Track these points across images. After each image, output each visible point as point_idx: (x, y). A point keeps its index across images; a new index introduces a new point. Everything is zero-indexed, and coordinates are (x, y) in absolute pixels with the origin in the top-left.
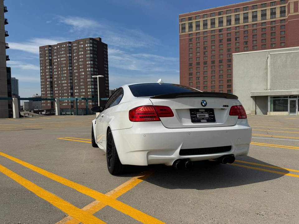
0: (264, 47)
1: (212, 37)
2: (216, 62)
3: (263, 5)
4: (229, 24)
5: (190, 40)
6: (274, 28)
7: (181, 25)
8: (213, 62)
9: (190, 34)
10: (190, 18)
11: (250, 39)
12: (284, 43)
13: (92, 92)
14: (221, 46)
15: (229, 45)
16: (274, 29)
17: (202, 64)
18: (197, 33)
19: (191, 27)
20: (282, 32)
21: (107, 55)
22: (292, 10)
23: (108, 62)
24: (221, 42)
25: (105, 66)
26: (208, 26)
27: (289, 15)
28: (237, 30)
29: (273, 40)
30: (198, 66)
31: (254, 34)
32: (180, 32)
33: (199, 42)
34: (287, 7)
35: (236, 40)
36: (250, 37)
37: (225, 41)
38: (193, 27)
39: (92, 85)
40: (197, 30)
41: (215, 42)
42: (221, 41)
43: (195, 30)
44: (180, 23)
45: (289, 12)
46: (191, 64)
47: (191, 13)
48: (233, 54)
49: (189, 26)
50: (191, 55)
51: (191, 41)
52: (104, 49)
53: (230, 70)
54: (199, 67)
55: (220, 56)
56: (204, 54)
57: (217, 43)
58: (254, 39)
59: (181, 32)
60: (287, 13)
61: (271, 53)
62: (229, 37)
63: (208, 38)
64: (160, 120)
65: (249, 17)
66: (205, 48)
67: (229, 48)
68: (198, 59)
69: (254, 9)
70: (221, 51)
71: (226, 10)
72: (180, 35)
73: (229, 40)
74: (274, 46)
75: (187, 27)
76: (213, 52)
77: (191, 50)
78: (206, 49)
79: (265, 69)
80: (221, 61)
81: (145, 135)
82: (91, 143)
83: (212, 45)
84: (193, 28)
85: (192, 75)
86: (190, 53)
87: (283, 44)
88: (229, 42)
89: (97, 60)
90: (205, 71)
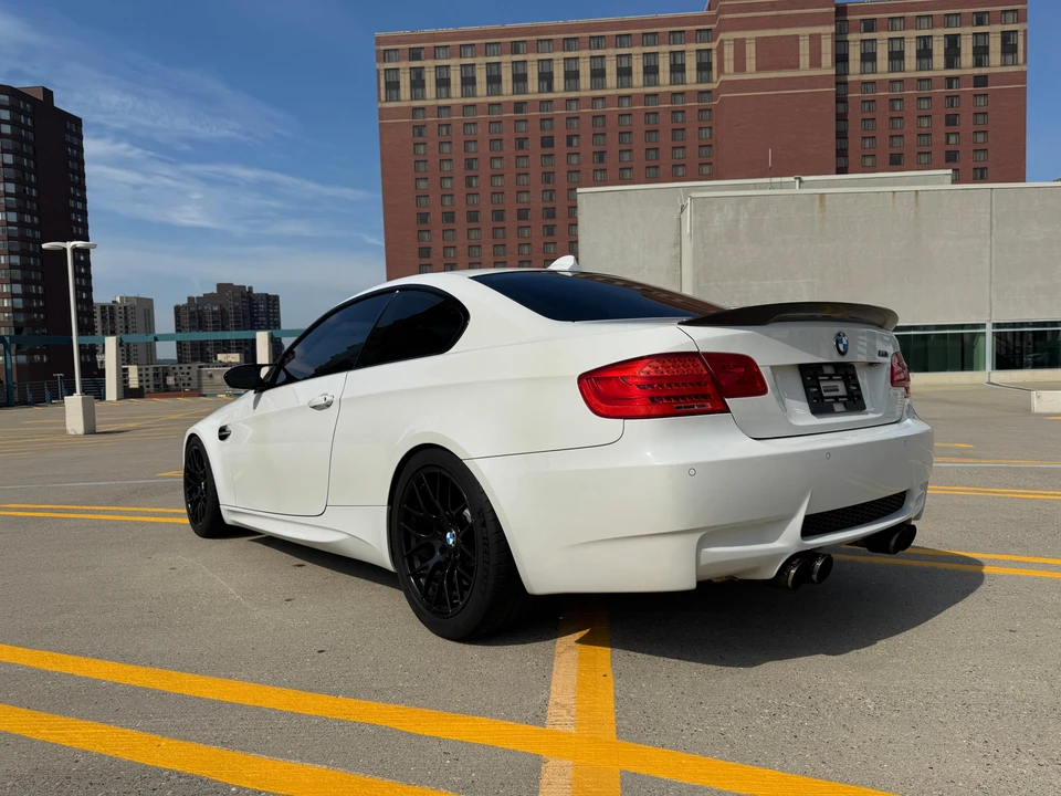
0: (652, 175)
1: (493, 126)
2: (507, 216)
3: (649, 37)
4: (545, 89)
5: (416, 131)
6: (680, 115)
7: (382, 72)
8: (499, 215)
9: (415, 109)
10: (415, 51)
11: (612, 144)
12: (709, 168)
13: (15, 310)
14: (523, 162)
15: (548, 160)
16: (680, 120)
17: (461, 217)
18: (439, 108)
19: (418, 83)
20: (703, 131)
21: (81, 163)
22: (729, 66)
23: (85, 190)
24: (521, 146)
25: (72, 203)
26: (478, 86)
27: (722, 78)
28: (573, 112)
29: (679, 153)
30: (450, 226)
31: (623, 129)
32: (379, 100)
33: (447, 139)
34: (714, 52)
35: (569, 144)
36: (613, 137)
37: (534, 145)
38: (427, 83)
39: (13, 281)
40: (441, 98)
41: (501, 145)
42: (520, 143)
43: (434, 96)
44: (378, 66)
45: (721, 70)
46: (423, 218)
47: (419, 32)
48: (579, 190)
49: (411, 81)
50: (422, 185)
51: (420, 135)
52: (68, 138)
53: (552, 246)
54: (454, 230)
55: (522, 195)
56: (469, 185)
57: (509, 149)
58: (624, 147)
59: (383, 98)
60: (715, 72)
61: (694, 195)
62: (546, 134)
63: (479, 130)
64: (726, 410)
65: (607, 71)
66: (469, 163)
67: (549, 169)
68: (447, 200)
69: (621, 47)
70: (521, 177)
71: (534, 38)
72: (380, 109)
73: (547, 142)
74: (680, 171)
75: (405, 80)
76: (498, 181)
77: (422, 165)
78: (472, 168)
79: (675, 245)
80: (522, 214)
81: (692, 470)
82: (187, 521)
83: (494, 154)
84: (427, 88)
85: (429, 256)
86: (419, 176)
87: (706, 170)
88: (548, 151)
89: (37, 178)
90: (474, 242)
